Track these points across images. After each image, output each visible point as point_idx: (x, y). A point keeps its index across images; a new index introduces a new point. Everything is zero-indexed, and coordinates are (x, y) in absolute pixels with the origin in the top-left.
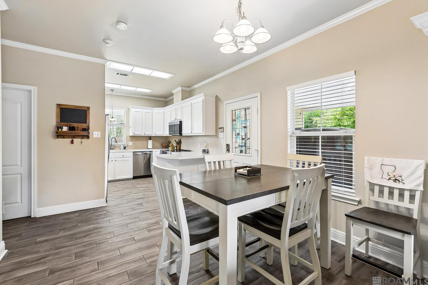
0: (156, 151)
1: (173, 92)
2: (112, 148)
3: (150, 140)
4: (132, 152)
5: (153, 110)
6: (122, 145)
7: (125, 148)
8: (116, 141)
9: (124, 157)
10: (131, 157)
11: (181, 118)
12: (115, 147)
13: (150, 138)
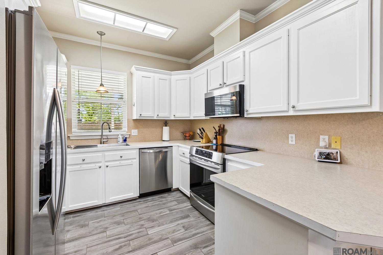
0: (178, 146)
1: (213, 34)
2: (103, 142)
3: (166, 126)
4: (137, 149)
5: (171, 75)
6: (120, 136)
7: (125, 140)
8: (109, 128)
9: (123, 158)
10: (135, 159)
11: (242, 80)
12: (109, 140)
13: (166, 123)
